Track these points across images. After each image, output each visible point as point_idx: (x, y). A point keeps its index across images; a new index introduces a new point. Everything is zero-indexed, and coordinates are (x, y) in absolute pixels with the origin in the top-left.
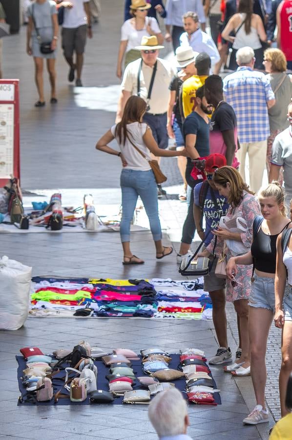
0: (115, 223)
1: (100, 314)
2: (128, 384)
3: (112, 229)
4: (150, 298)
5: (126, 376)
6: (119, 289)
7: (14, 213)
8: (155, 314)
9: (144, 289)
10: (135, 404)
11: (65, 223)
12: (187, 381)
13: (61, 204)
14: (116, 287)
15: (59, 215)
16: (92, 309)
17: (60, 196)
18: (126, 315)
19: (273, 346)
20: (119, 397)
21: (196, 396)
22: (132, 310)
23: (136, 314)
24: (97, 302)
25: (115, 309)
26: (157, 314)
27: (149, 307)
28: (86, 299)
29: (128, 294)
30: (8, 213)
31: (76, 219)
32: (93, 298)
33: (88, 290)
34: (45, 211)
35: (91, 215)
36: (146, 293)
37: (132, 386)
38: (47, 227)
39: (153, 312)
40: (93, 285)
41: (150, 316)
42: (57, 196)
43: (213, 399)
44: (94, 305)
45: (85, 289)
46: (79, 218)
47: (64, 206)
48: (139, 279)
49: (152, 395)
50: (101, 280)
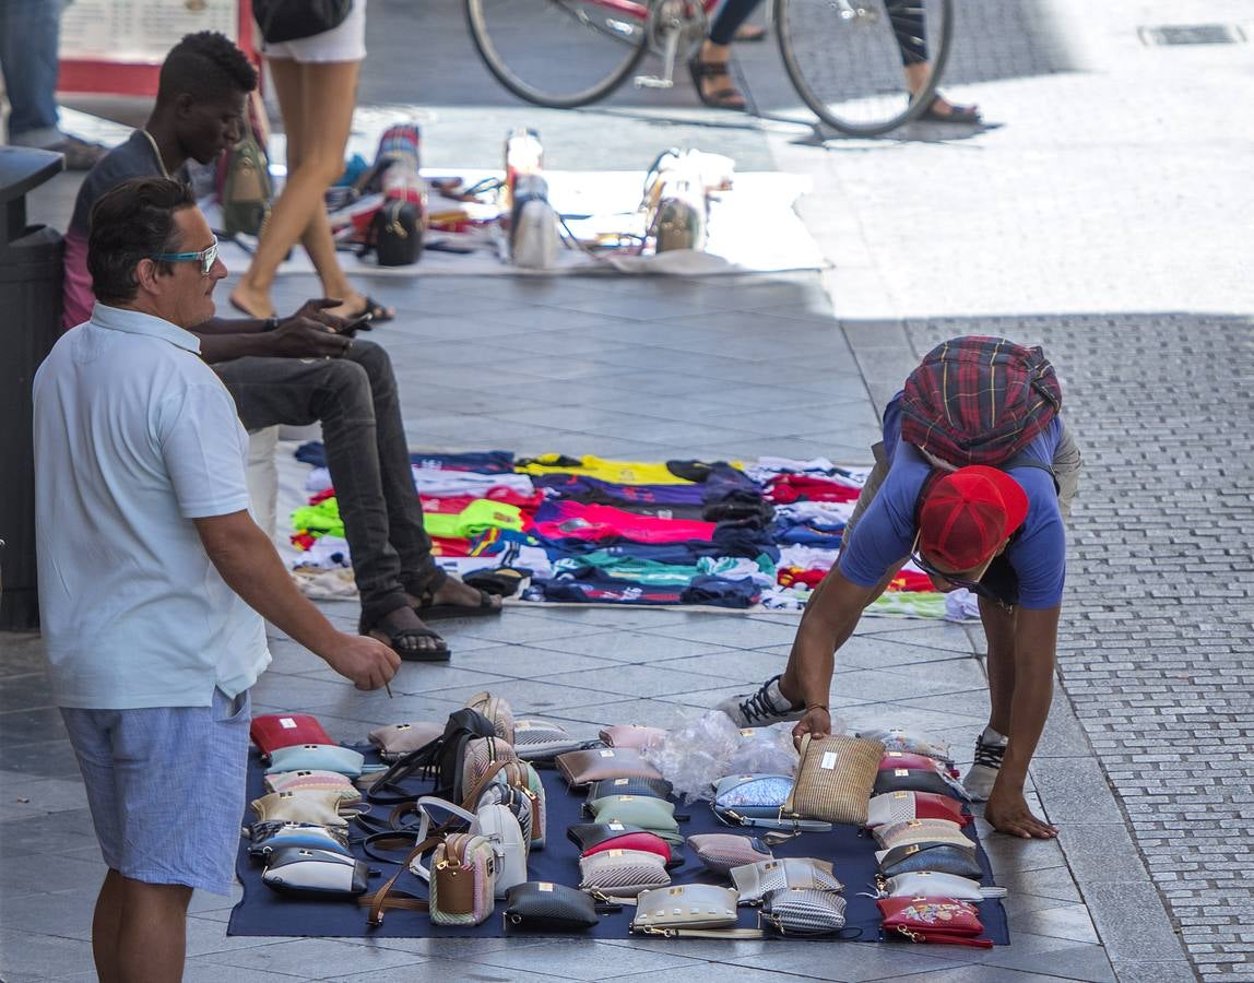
0: (625, 242)
1: (557, 593)
2: (654, 862)
3: (613, 267)
4: (751, 531)
5: (648, 829)
6: (631, 496)
7: (237, 197)
8: (766, 594)
9: (725, 499)
10: (676, 936)
11: (432, 237)
12: (881, 855)
13: (418, 166)
14: (621, 487)
15: (408, 209)
16: (526, 573)
17: (412, 135)
18: (654, 597)
19: (1216, 725)
20: (617, 909)
21: (911, 913)
22: (679, 576)
23: (695, 595)
24: (544, 544)
25: (613, 573)
26: (775, 594)
27: (743, 569)
28: (504, 534)
29: (665, 515)
30: (210, 197)
31: (473, 223)
32: (528, 530)
33: (510, 497)
34: (356, 192)
35: (532, 209)
36: (735, 515)
37: (668, 868)
38: (360, 255)
39: (757, 588)
40: (533, 477)
41: (747, 603)
42: (404, 136)
43: (977, 924)
44: (534, 558)
45: (502, 493)
46: (487, 222)
47: (427, 172)
48: (707, 459)
49: (741, 907)
50: (563, 462)
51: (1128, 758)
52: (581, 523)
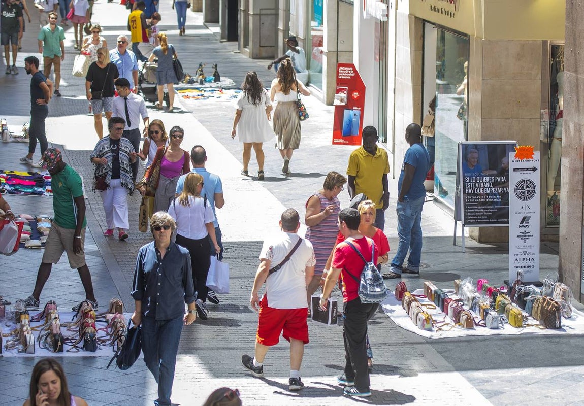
0: (20, 137)
1: (11, 193)
2: (28, 236)
3: (18, 140)
4: (41, 183)
5: (27, 231)
6: (22, 177)
9: (37, 178)
10: (32, 248)
14: (20, 176)
16: (6, 189)
18: (26, 193)
20: (22, 243)
22: (30, 190)
23: (33, 193)
24: (8, 185)
25: (20, 190)
26: (45, 193)
27: (40, 189)
28: (2, 183)
29: (28, 181)
32: (6, 182)
33: (3, 177)
35: (6, 131)
36: (39, 181)
37: (30, 237)
39: (43, 192)
40: (7, 174)
41: (41, 195)
44: (7, 187)
48: (34, 172)
49: (42, 243)
50: (11, 172)
51: (102, 221)
52: (14, 182)
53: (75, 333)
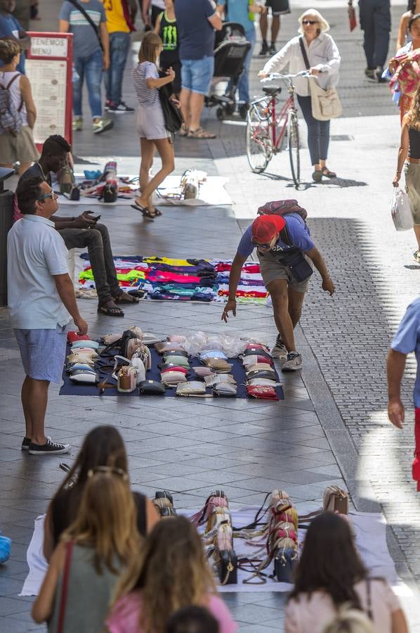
0: (175, 196)
1: (155, 297)
2: (182, 375)
3: (172, 203)
4: (210, 280)
5: (180, 365)
6: (176, 269)
7: (64, 182)
8: (215, 298)
9: (203, 270)
11: (120, 194)
12: (247, 373)
13: (116, 174)
14: (173, 267)
15: (113, 186)
16: (146, 291)
17: (115, 164)
18: (183, 299)
19: (344, 337)
20: (171, 388)
21: (256, 390)
22: (190, 293)
23: (194, 298)
24: (151, 283)
25: (171, 291)
26: (217, 298)
27: (208, 290)
28: (140, 280)
29: (186, 275)
30: (57, 182)
31: (132, 190)
32: (147, 279)
33: (142, 269)
34: (98, 181)
36: (206, 275)
37: (186, 376)
38: (99, 199)
39: (213, 296)
40: (148, 264)
41: (209, 300)
42: (112, 165)
43: (275, 394)
44: (148, 287)
45: (139, 268)
46: (136, 190)
47: (118, 176)
48: (198, 259)
49: (207, 388)
50: (157, 259)
51: (319, 346)
52: (162, 277)
53: (260, 548)
